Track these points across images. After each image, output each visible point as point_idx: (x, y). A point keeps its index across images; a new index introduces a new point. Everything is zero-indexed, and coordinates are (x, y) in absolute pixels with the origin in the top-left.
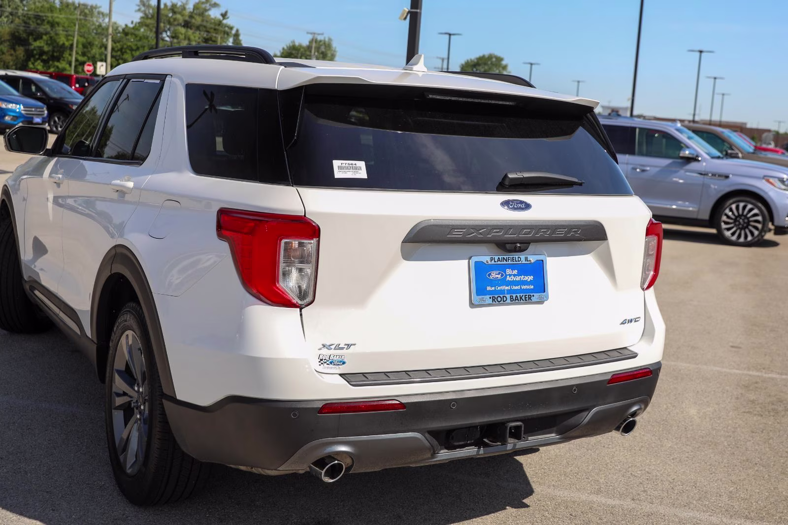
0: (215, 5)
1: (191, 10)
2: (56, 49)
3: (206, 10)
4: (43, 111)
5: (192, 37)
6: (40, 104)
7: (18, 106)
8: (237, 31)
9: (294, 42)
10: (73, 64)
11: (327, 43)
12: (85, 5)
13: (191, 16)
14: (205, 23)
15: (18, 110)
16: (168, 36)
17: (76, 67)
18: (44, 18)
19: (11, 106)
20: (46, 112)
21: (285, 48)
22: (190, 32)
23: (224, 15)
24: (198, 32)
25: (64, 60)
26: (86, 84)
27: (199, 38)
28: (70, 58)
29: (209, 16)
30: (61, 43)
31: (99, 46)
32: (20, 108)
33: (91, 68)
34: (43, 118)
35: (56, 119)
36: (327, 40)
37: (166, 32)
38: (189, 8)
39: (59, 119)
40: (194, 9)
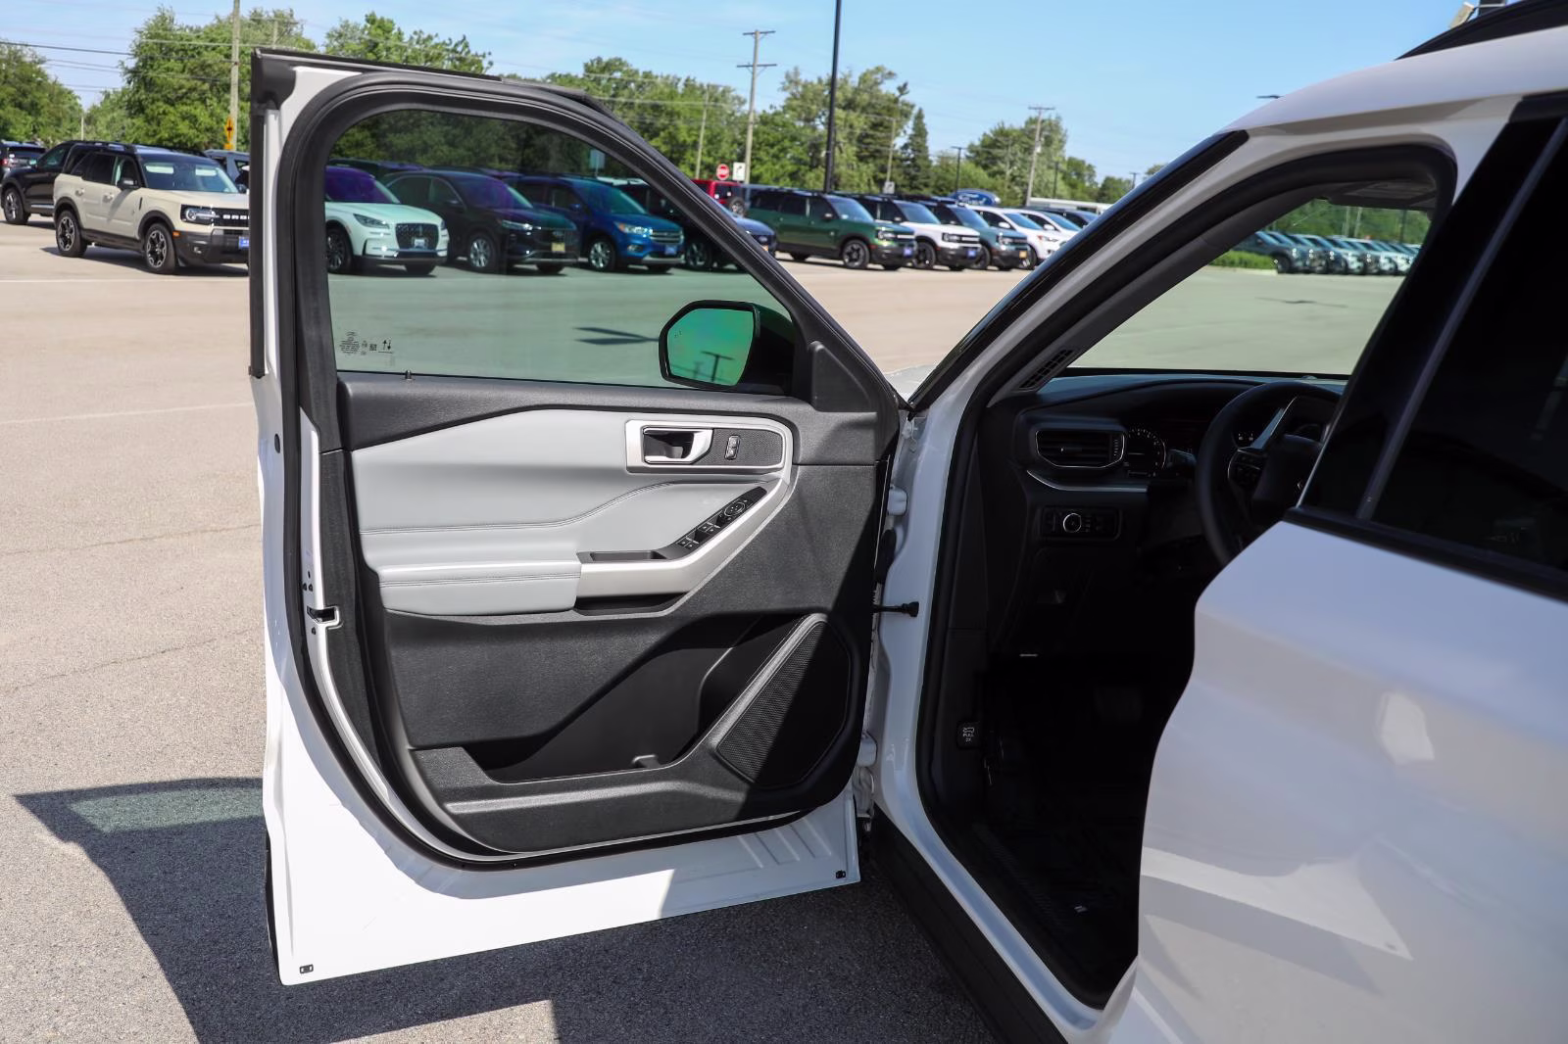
0: (891, 75)
1: (856, 85)
2: (675, 150)
3: (877, 83)
4: (679, 237)
5: (856, 124)
6: (674, 226)
7: (646, 230)
8: (920, 111)
9: (1003, 124)
10: (698, 167)
11: (1053, 123)
12: (715, 87)
13: (857, 91)
14: (874, 101)
15: (645, 236)
16: (823, 123)
17: (701, 171)
18: (663, 108)
19: (637, 230)
20: (682, 237)
21: (988, 133)
22: (853, 115)
23: (902, 89)
24: (864, 116)
25: (684, 163)
26: (729, 194)
27: (865, 123)
28: (692, 159)
29: (879, 91)
30: (681, 139)
31: (730, 141)
32: (648, 232)
33: (725, 172)
34: (679, 247)
35: (695, 248)
36: (1053, 118)
37: (820, 117)
38: (853, 82)
39: (698, 247)
40: (860, 83)
